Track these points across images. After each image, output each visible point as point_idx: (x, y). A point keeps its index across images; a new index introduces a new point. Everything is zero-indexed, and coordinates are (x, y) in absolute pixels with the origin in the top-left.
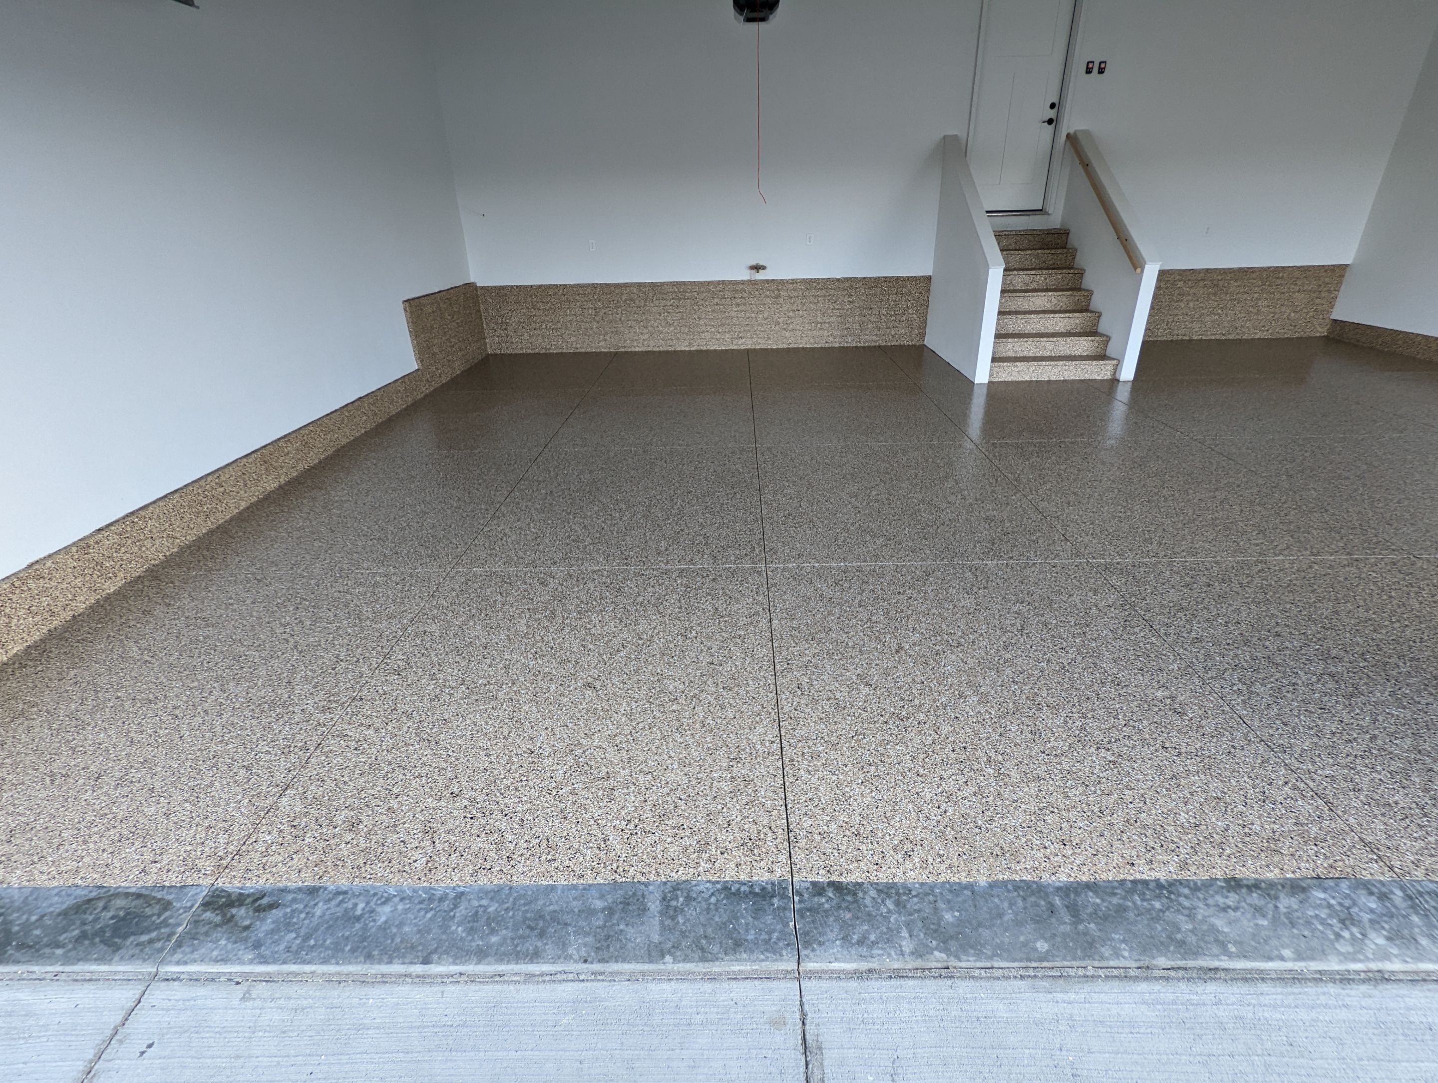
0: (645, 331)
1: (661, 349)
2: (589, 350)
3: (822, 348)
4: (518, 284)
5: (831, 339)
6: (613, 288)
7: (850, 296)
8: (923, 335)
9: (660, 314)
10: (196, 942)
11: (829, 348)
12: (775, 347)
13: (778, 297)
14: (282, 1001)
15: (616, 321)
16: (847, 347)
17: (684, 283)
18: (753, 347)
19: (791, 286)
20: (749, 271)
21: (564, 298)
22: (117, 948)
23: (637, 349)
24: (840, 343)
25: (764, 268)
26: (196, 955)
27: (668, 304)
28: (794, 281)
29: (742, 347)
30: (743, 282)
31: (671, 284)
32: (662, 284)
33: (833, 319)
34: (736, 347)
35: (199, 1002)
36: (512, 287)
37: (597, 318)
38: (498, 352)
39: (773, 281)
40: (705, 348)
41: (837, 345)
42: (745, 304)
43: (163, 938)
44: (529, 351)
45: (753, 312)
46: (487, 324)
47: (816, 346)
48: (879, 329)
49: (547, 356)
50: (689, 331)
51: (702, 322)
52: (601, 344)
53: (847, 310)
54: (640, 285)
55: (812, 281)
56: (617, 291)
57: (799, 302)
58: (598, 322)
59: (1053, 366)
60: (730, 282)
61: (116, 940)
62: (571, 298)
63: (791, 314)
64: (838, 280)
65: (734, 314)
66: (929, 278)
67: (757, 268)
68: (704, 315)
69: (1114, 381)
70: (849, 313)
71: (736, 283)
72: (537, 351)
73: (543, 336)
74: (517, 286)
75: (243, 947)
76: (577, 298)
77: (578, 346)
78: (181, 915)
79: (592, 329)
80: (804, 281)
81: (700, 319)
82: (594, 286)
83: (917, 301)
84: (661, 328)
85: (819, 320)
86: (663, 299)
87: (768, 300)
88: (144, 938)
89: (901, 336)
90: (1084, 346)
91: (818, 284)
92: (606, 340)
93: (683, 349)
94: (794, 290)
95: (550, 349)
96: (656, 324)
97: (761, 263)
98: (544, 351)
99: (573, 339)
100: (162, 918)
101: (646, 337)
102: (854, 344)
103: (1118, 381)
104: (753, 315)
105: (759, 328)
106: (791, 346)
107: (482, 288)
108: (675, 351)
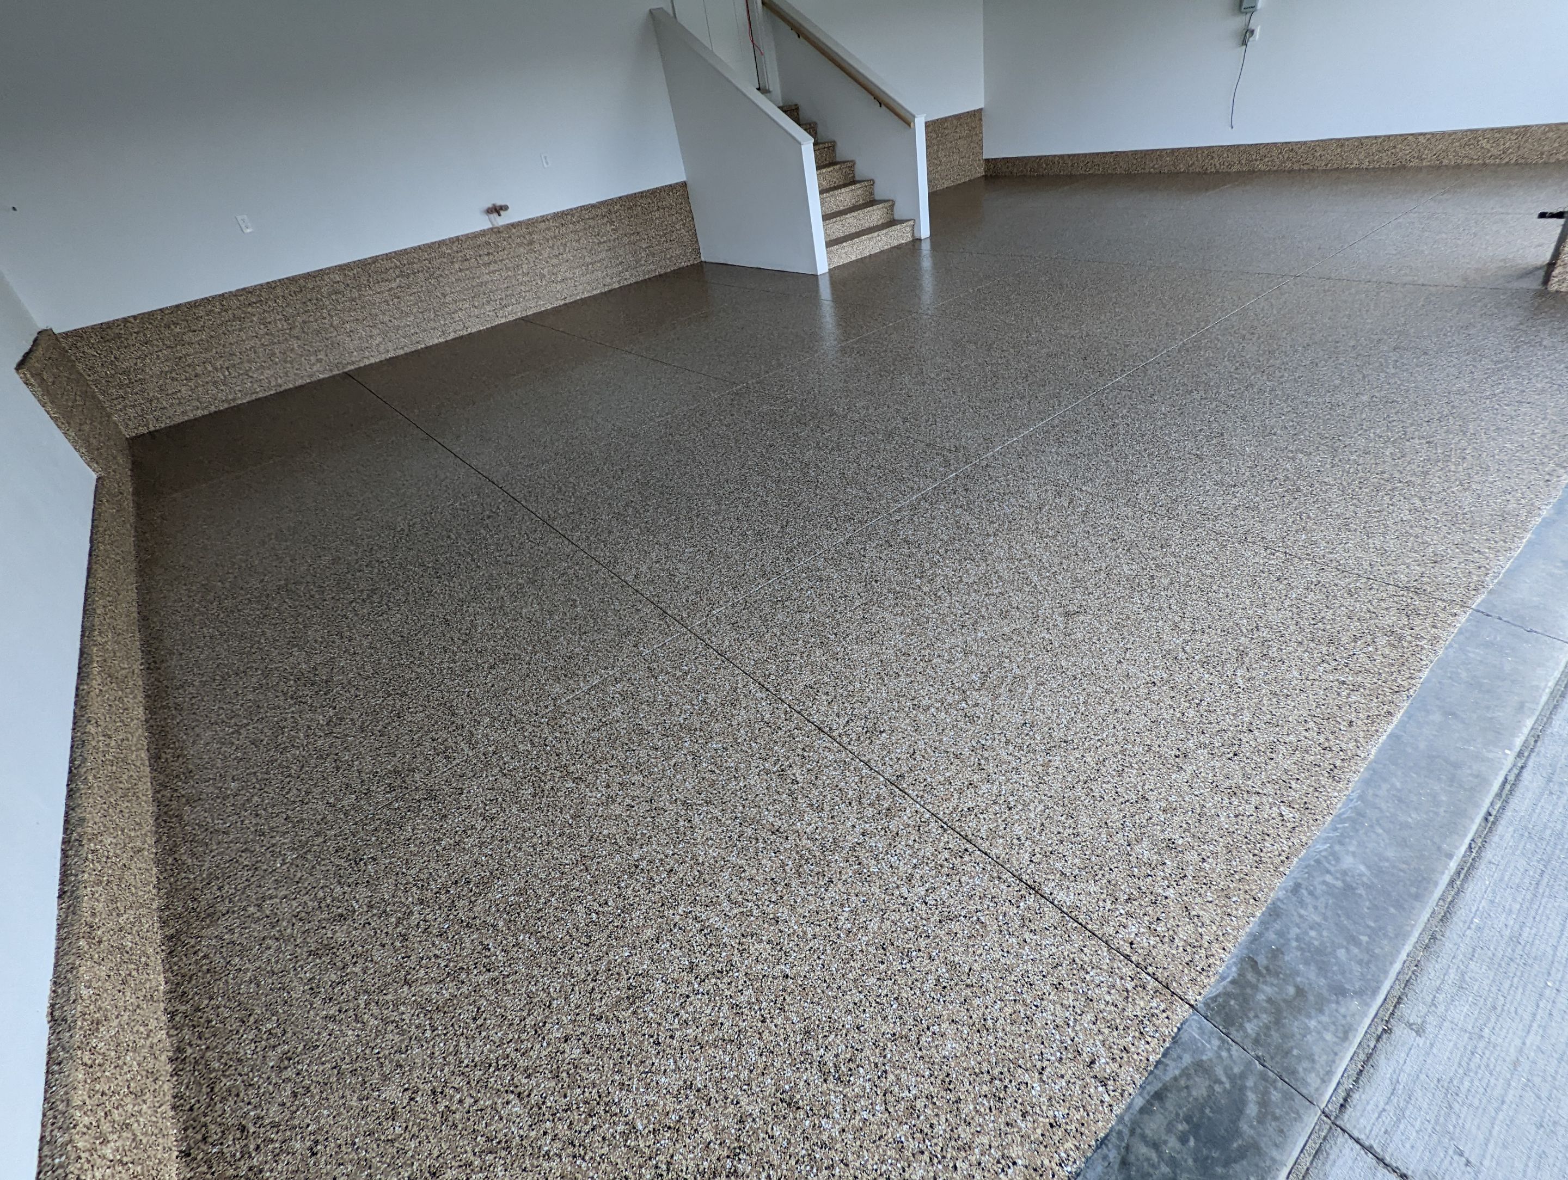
0: (375, 332)
1: (407, 350)
2: (300, 382)
3: (602, 293)
4: (135, 313)
5: (608, 280)
6: (302, 282)
7: (612, 223)
8: (697, 251)
9: (387, 302)
10: (1295, 1052)
11: (610, 291)
12: (549, 307)
13: (531, 243)
14: (1441, 997)
15: (326, 330)
16: (628, 285)
17: (405, 252)
18: (524, 314)
19: (543, 225)
20: (486, 217)
21: (227, 316)
22: (1252, 1149)
23: (373, 361)
24: (619, 282)
25: (505, 208)
26: (1322, 1059)
27: (394, 285)
28: (544, 219)
29: (511, 318)
30: (483, 233)
31: (388, 257)
32: (375, 260)
33: (603, 255)
34: (503, 321)
35: (1403, 1078)
36: (125, 320)
37: (296, 332)
38: (144, 430)
39: (519, 224)
40: (465, 333)
41: (616, 286)
42: (496, 262)
43: (1266, 1088)
44: (200, 413)
45: (508, 269)
46: (103, 392)
47: (595, 292)
48: (653, 255)
49: (236, 410)
50: (437, 316)
51: (448, 299)
52: (315, 368)
53: (614, 240)
54: (341, 268)
55: (563, 214)
56: (310, 286)
57: (559, 243)
58: (298, 338)
59: (870, 239)
60: (467, 237)
61: (1235, 1145)
62: (238, 313)
63: (555, 261)
64: (593, 206)
65: (487, 278)
66: (684, 185)
67: (497, 210)
68: (448, 289)
69: (917, 241)
70: (616, 243)
71: (475, 236)
72: (213, 409)
73: (215, 383)
74: (135, 317)
75: (1334, 1006)
76: (250, 309)
77: (280, 381)
78: (1231, 1056)
79: (292, 350)
80: (556, 216)
81: (444, 295)
82: (271, 286)
83: (680, 214)
84: (396, 323)
85: (588, 260)
86: (384, 280)
87: (522, 250)
88: (1252, 1110)
89: (677, 259)
90: (875, 215)
91: (573, 216)
92: (320, 361)
93: (436, 341)
94: (548, 229)
95: (234, 399)
96: (386, 319)
97: (499, 203)
98: (226, 406)
99: (268, 373)
100: (1224, 1079)
101: (379, 339)
102: (633, 280)
103: (920, 240)
104: (510, 273)
105: (523, 288)
106: (567, 301)
107: (67, 335)
108: (427, 348)
